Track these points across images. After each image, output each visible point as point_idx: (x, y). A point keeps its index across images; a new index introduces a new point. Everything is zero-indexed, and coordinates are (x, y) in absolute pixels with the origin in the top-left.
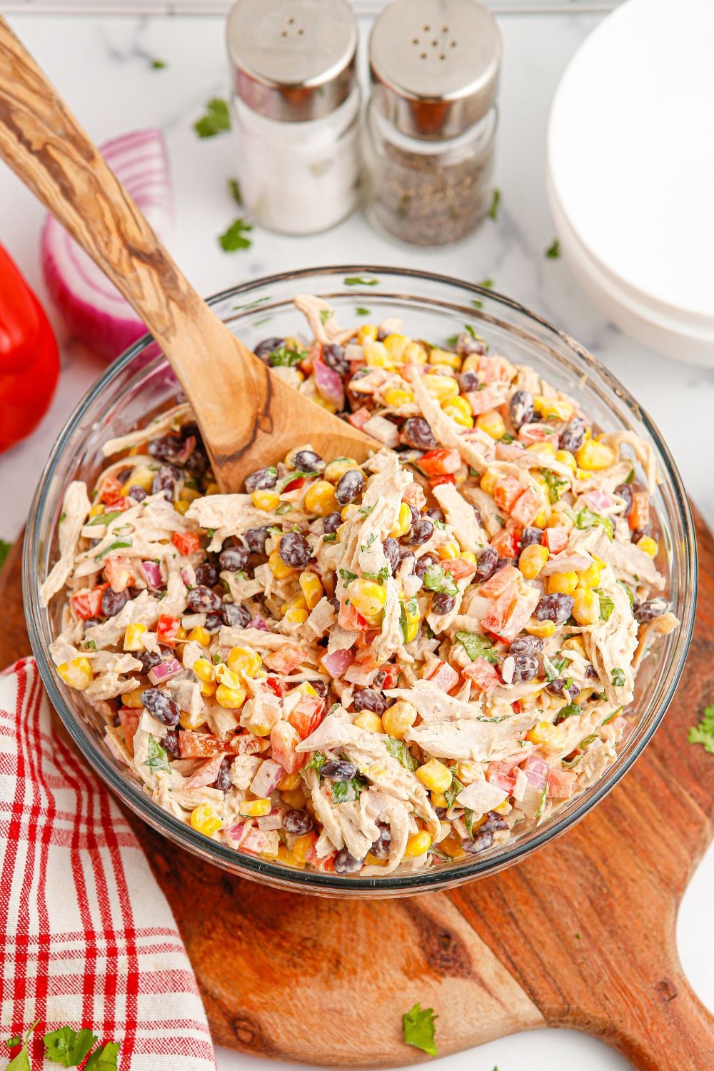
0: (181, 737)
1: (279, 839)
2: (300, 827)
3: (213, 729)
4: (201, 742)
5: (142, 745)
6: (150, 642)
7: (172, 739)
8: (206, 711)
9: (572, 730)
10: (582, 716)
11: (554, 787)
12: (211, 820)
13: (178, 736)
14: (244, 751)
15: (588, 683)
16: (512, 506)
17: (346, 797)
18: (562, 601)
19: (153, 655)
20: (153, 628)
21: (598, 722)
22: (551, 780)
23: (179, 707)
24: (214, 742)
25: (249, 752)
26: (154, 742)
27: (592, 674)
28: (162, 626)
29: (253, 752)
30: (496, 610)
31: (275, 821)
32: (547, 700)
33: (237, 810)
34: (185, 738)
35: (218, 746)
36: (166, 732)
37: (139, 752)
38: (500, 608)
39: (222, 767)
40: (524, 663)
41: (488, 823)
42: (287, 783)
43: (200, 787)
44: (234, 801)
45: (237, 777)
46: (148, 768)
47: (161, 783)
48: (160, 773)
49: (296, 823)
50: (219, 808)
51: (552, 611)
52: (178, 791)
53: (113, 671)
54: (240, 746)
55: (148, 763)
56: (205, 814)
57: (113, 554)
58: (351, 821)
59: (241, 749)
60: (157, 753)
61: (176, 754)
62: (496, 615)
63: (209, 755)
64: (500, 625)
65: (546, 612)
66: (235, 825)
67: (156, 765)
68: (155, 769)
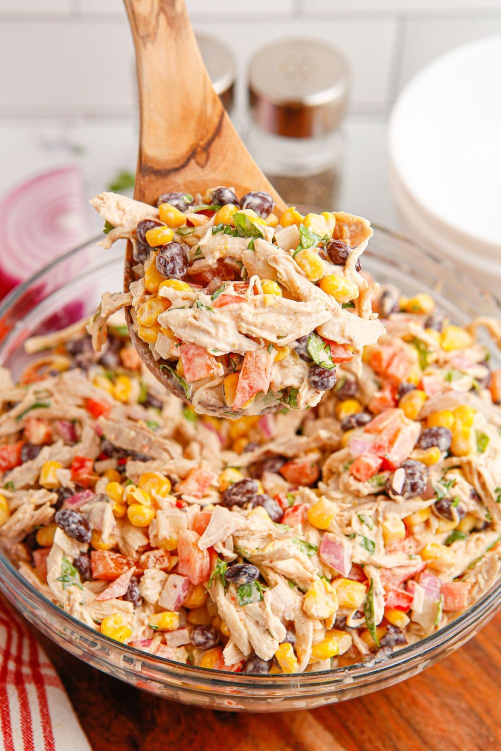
0: (92, 556)
1: (186, 656)
2: (207, 638)
3: (123, 550)
4: (112, 559)
5: (55, 562)
6: (65, 478)
7: (85, 561)
8: (117, 532)
9: (460, 552)
10: (468, 542)
11: (449, 598)
12: (121, 628)
13: (90, 557)
14: (153, 565)
15: (472, 506)
16: (389, 365)
17: (252, 599)
18: (442, 431)
19: (67, 490)
20: (69, 467)
21: (483, 547)
22: (446, 591)
23: (92, 526)
24: (125, 561)
25: (158, 566)
26: (67, 561)
27: (476, 496)
28: (76, 465)
29: (162, 566)
30: (381, 439)
31: (183, 636)
32: (435, 523)
33: (146, 622)
34: (96, 557)
35: (128, 564)
36: (78, 552)
37: (53, 569)
38: (385, 437)
39: (132, 581)
40: (413, 475)
41: (388, 636)
42: (193, 597)
43: (111, 599)
44: (143, 615)
45: (147, 588)
46: (60, 584)
47: (72, 597)
48: (73, 588)
49: (203, 634)
50: (129, 620)
51: (434, 439)
52: (89, 605)
53: (30, 503)
54: (150, 560)
55: (61, 579)
56: (116, 623)
57: (33, 414)
58: (257, 623)
59: (151, 563)
60: (69, 572)
61: (88, 575)
62: (382, 443)
63: (119, 571)
64: (387, 450)
65: (429, 440)
66: (144, 639)
67: (68, 581)
68: (67, 585)
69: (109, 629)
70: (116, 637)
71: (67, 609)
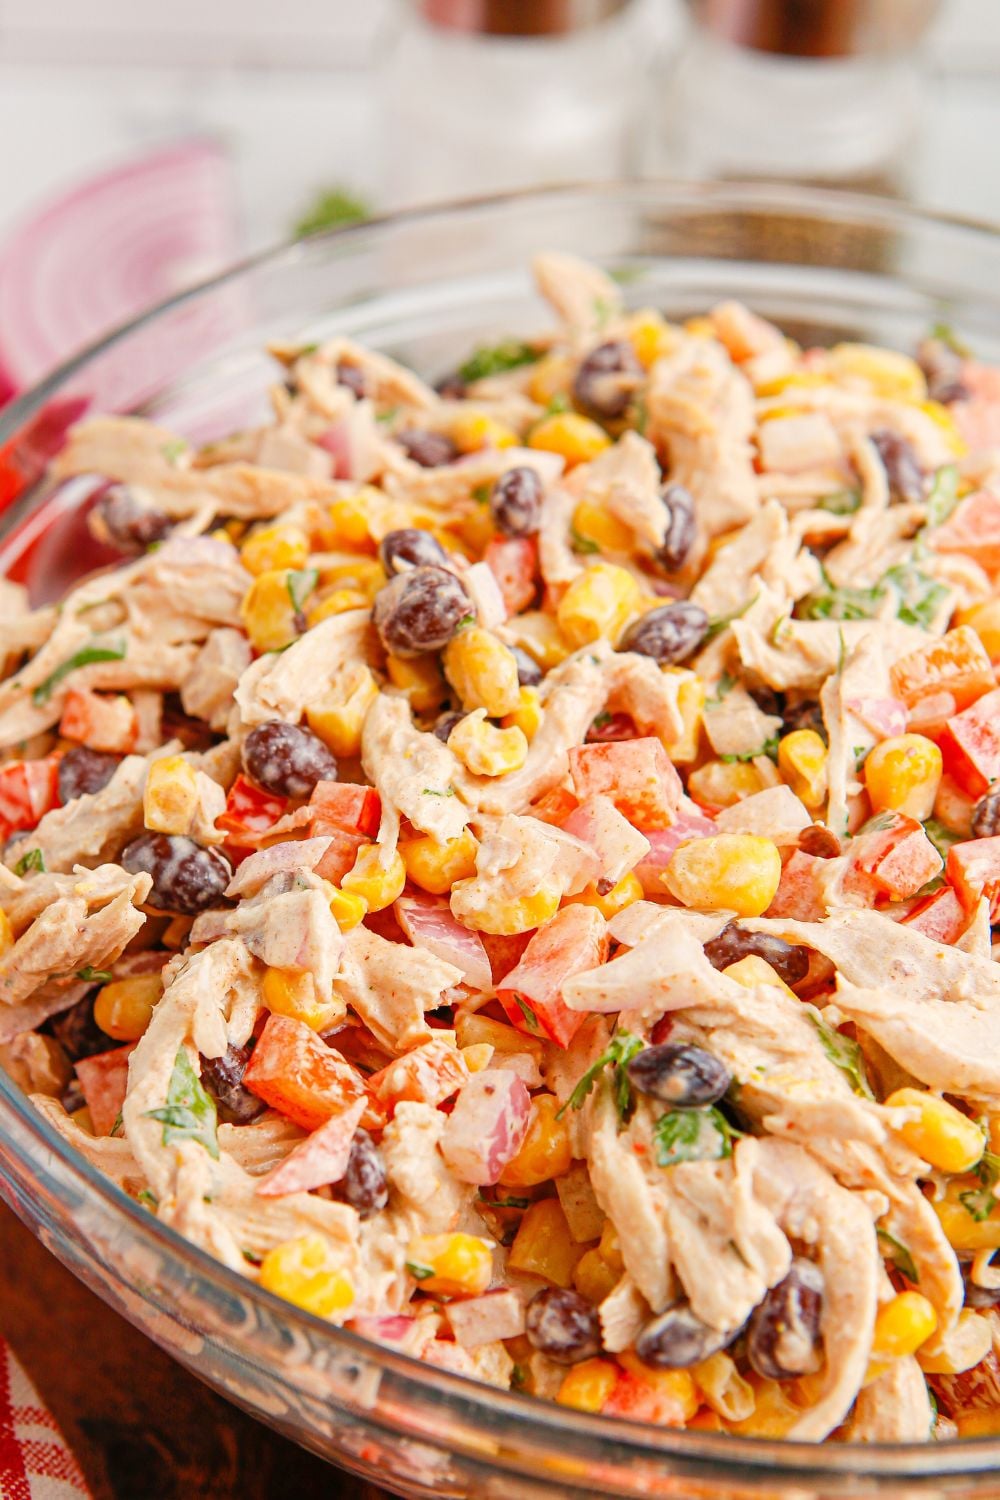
1: (511, 1368)
17: (695, 1150)
26: (187, 1067)
31: (504, 1312)
33: (400, 1260)
44: (388, 1239)
46: (157, 1128)
47: (183, 1173)
48: (189, 1149)
52: (231, 1202)
55: (160, 1118)
58: (704, 1221)
66: (391, 1312)
67: (181, 1126)
68: (175, 1136)
69: (287, 1276)
70: (311, 1302)
71: (166, 1214)
